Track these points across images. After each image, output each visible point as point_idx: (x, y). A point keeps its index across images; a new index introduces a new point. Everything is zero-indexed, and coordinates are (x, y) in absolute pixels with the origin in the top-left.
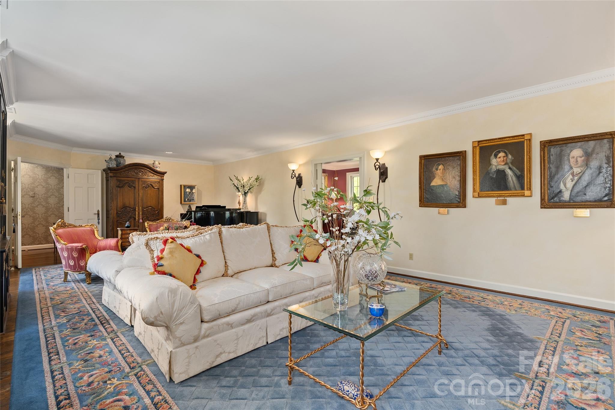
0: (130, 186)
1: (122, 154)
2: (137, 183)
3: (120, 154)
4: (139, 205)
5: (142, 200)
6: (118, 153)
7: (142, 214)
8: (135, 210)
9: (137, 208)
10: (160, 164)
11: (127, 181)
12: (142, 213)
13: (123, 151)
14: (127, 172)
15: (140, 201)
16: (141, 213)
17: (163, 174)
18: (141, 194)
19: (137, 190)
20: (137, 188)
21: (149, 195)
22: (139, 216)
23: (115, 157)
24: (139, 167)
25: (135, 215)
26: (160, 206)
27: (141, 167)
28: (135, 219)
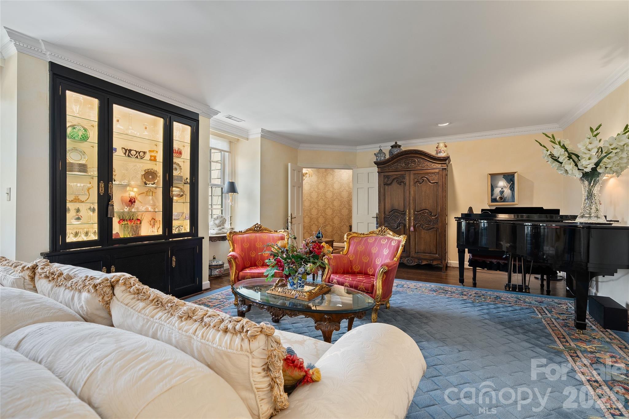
0: (400, 183)
1: (399, 143)
2: (407, 178)
3: (396, 143)
4: (410, 207)
5: (414, 200)
6: (393, 143)
7: (414, 220)
8: (405, 214)
9: (407, 211)
10: (446, 146)
11: (395, 176)
12: (414, 218)
13: (401, 139)
14: (396, 164)
15: (411, 201)
16: (412, 218)
17: (446, 160)
18: (412, 193)
19: (407, 187)
20: (407, 184)
21: (423, 193)
22: (410, 223)
23: (391, 148)
24: (410, 155)
25: (405, 220)
26: (439, 209)
27: (413, 155)
28: (405, 226)
